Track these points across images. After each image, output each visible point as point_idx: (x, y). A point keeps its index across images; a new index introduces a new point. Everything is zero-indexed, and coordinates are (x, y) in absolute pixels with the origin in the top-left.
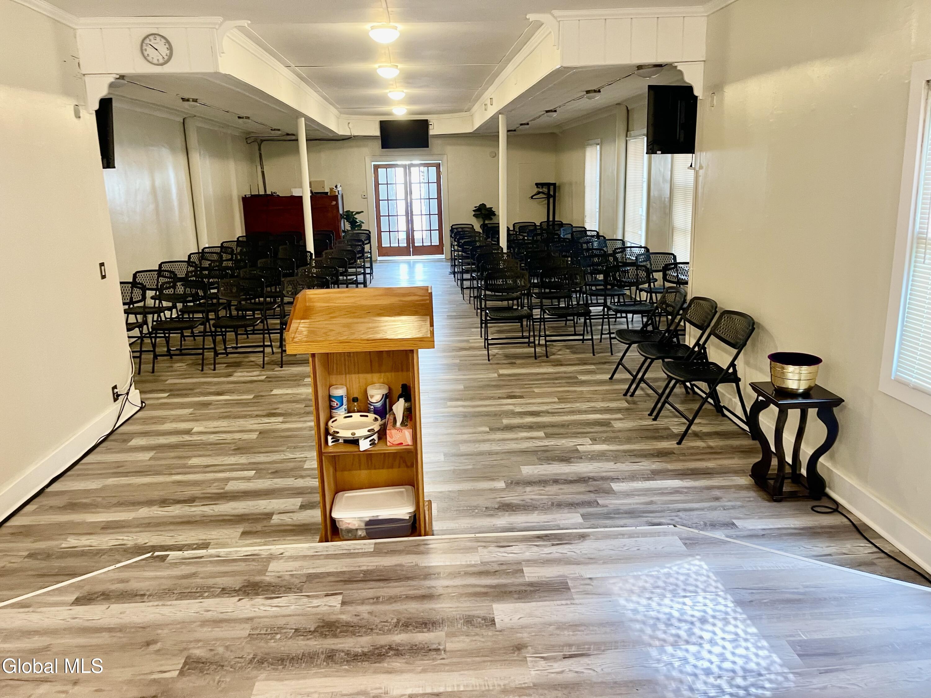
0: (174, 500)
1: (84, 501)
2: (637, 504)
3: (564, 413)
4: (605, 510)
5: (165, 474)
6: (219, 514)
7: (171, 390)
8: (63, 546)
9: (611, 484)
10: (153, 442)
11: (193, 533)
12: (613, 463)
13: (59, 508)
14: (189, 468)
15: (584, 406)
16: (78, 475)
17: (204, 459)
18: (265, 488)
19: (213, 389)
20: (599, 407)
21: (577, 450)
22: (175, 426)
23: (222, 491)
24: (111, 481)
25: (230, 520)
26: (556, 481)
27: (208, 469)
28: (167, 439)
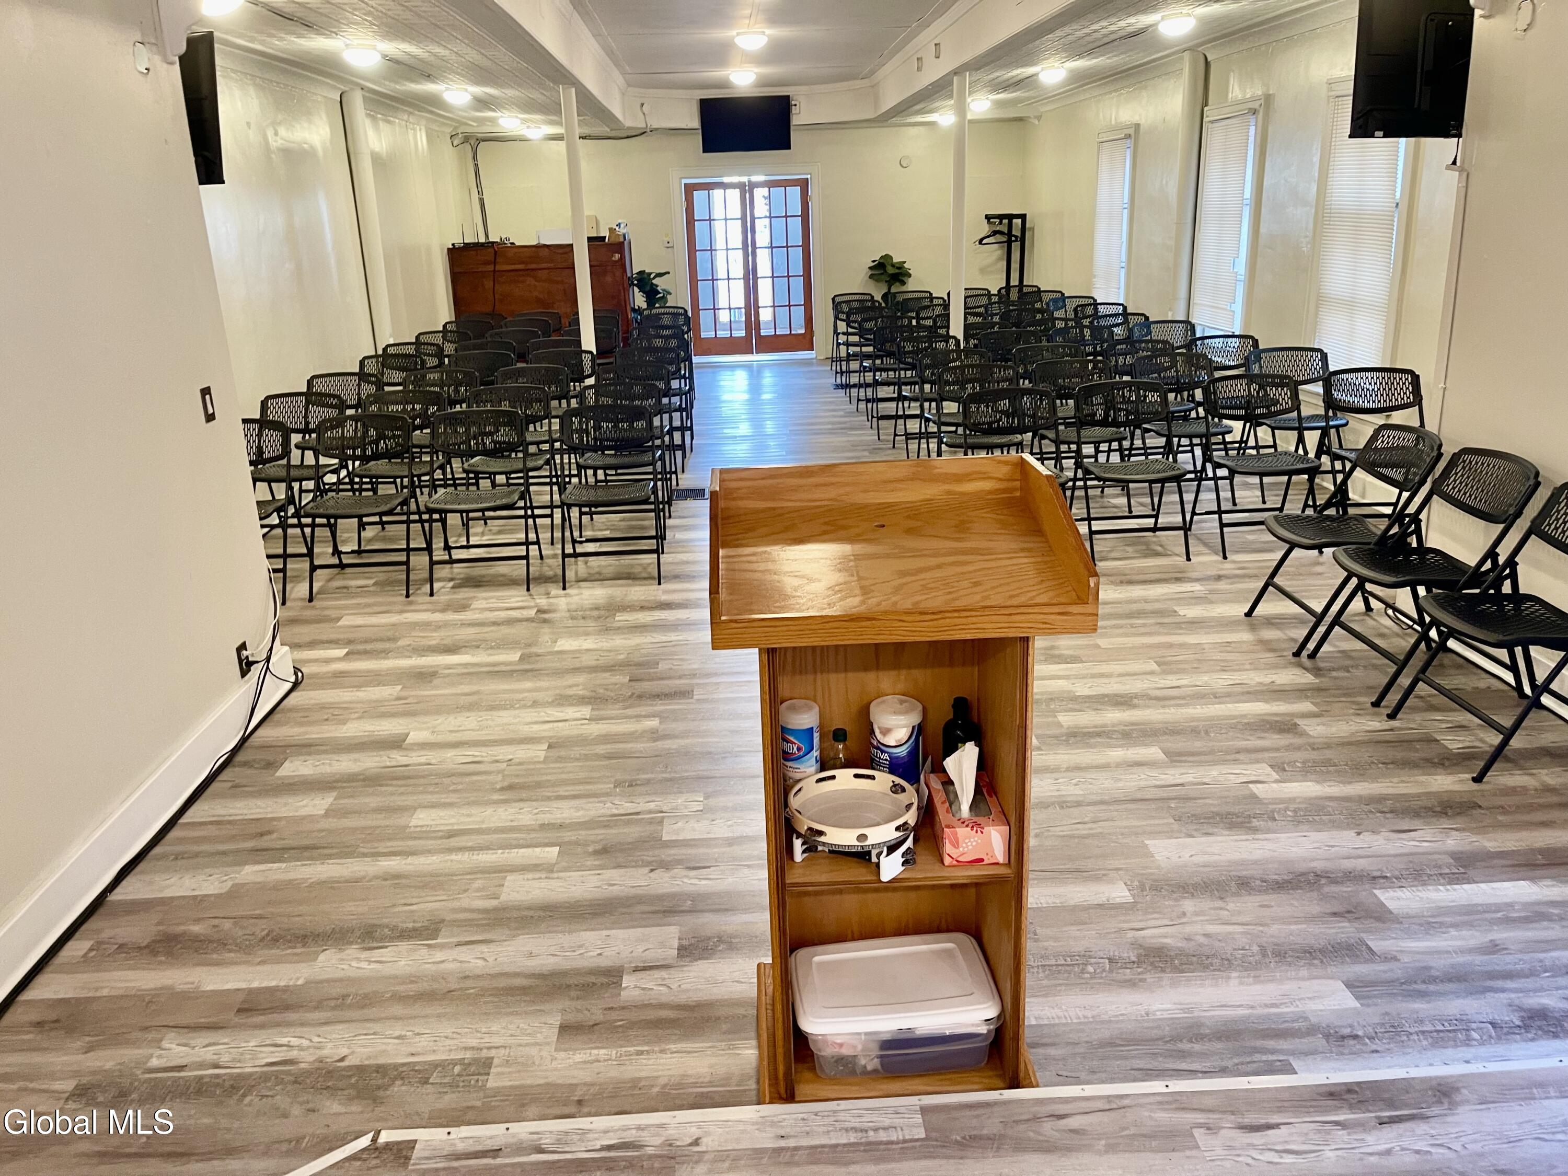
0: (393, 929)
1: (196, 929)
2: (1462, 951)
3: (1183, 698)
4: (1395, 971)
5: (365, 855)
6: (497, 970)
7: (350, 642)
8: (154, 1062)
9: (1376, 892)
10: (327, 769)
11: (447, 1028)
12: (1352, 834)
13: (140, 948)
14: (415, 838)
15: (1221, 681)
16: (178, 857)
17: (442, 813)
18: (588, 896)
19: (435, 638)
20: (1252, 683)
21: (1254, 796)
22: (371, 728)
23: (494, 903)
24: (250, 873)
25: (524, 990)
26: (1244, 885)
27: (454, 842)
28: (355, 760)
